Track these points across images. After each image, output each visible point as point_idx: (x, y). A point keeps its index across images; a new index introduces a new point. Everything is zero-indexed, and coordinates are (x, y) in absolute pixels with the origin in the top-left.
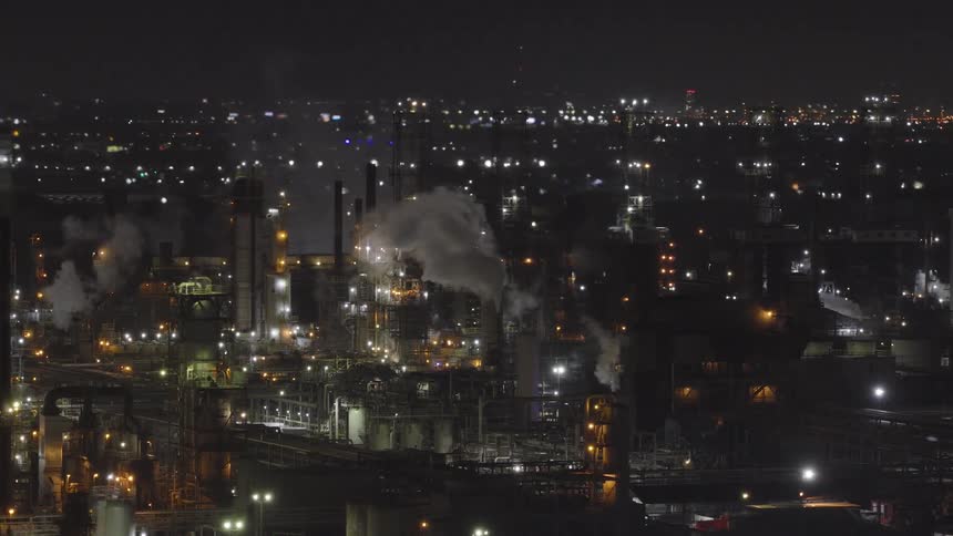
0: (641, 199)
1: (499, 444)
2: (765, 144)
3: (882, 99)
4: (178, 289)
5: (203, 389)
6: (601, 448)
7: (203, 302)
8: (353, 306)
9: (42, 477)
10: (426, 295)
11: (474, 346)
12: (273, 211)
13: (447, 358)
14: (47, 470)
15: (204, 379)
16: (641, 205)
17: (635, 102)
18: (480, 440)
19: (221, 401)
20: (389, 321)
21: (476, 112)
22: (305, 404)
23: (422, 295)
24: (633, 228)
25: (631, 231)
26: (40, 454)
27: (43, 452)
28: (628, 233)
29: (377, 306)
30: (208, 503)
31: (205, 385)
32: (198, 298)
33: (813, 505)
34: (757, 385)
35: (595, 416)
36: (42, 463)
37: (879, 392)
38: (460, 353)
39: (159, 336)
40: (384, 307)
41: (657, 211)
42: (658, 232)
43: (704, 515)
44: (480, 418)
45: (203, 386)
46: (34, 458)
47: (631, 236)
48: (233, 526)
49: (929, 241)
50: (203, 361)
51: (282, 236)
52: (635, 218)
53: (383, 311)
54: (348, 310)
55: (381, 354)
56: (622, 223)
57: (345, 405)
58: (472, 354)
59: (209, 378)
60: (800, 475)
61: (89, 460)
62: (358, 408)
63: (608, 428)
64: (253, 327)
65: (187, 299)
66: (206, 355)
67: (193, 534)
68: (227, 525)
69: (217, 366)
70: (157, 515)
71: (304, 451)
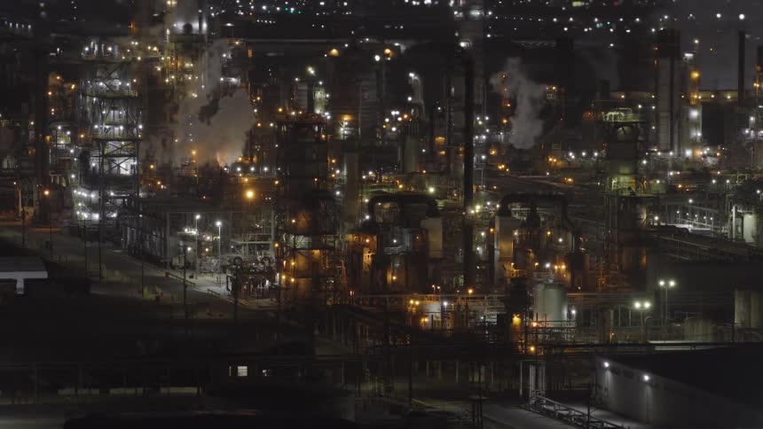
4: (606, 117)
5: (624, 197)
7: (626, 128)
8: (752, 132)
9: (497, 265)
12: (689, 55)
14: (501, 259)
15: (625, 189)
19: (638, 206)
22: (710, 210)
26: (495, 247)
27: (497, 245)
30: (628, 287)
31: (626, 194)
32: (622, 125)
36: (497, 253)
39: (596, 154)
45: (624, 194)
46: (491, 250)
48: (642, 304)
50: (625, 175)
51: (696, 75)
54: (748, 135)
57: (741, 211)
59: (630, 188)
61: (534, 252)
62: (751, 214)
64: (672, 149)
65: (613, 125)
66: (627, 170)
67: (612, 312)
68: (637, 305)
69: (636, 179)
70: (585, 296)
71: (706, 248)
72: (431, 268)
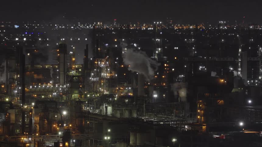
0: (160, 49)
1: (150, 116)
2: (193, 34)
3: (224, 22)
4: (69, 74)
5: (77, 101)
6: (201, 117)
7: (76, 78)
8: (93, 78)
9: (33, 125)
10: (116, 75)
11: (129, 89)
12: (71, 52)
13: (122, 93)
14: (35, 123)
15: (77, 98)
16: (160, 51)
17: (158, 23)
18: (144, 115)
19: (82, 104)
20: (106, 82)
21: (56, 25)
23: (115, 75)
24: (158, 57)
25: (157, 58)
26: (33, 119)
27: (34, 118)
28: (156, 59)
29: (101, 78)
30: (79, 132)
31: (77, 100)
32: (75, 76)
33: (246, 132)
34: (219, 100)
35: (200, 108)
36: (33, 121)
37: (250, 102)
38: (125, 91)
39: (40, 87)
40: (104, 79)
41: (164, 52)
42: (164, 58)
43: (216, 135)
44: (144, 109)
46: (31, 120)
47: (157, 59)
48: (107, 139)
49: (238, 61)
50: (76, 93)
51: (74, 59)
52: (158, 54)
53: (104, 80)
54: (91, 79)
55: (104, 92)
56: (154, 56)
57: (107, 105)
58: (129, 91)
59: (78, 98)
60: (239, 124)
61: (47, 121)
62: (110, 106)
63: (204, 112)
64: (64, 85)
65: (72, 76)
66: (77, 92)
67: (89, 140)
68: (106, 138)
69: (80, 95)
70: (75, 135)
71: (101, 118)
72: (11, 127)
